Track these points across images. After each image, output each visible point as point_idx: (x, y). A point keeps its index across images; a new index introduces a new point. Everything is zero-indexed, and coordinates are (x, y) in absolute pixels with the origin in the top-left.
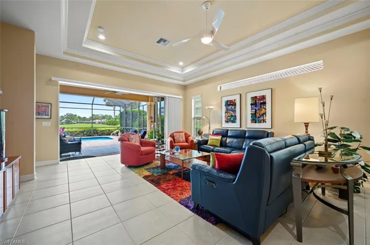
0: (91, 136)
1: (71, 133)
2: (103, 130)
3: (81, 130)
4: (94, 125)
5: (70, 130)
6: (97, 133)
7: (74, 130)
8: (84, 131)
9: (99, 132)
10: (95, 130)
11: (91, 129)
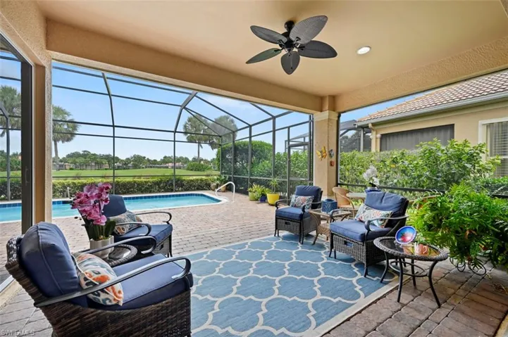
0: (172, 191)
1: (138, 185)
2: (191, 181)
3: (155, 179)
4: (178, 172)
5: (136, 179)
6: (182, 185)
7: (143, 180)
8: (161, 182)
9: (185, 183)
10: (179, 180)
11: (173, 178)
